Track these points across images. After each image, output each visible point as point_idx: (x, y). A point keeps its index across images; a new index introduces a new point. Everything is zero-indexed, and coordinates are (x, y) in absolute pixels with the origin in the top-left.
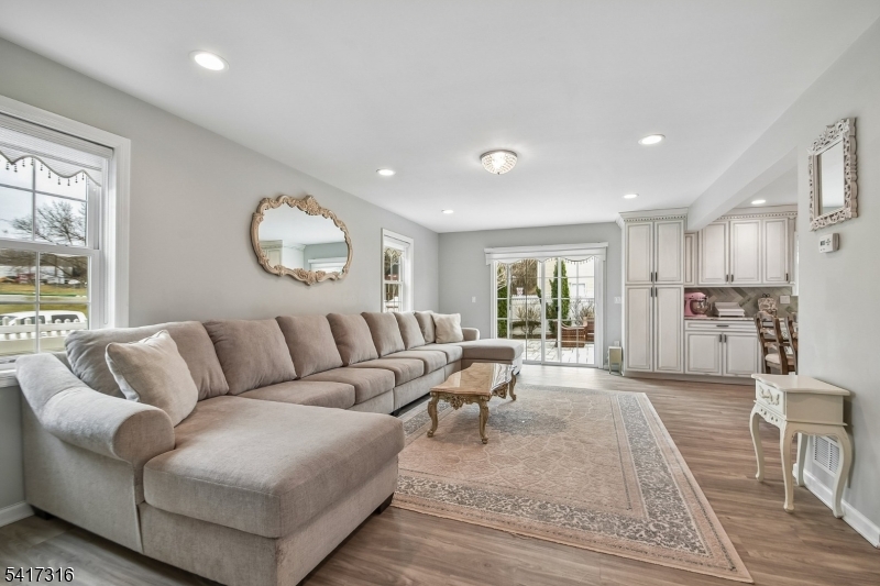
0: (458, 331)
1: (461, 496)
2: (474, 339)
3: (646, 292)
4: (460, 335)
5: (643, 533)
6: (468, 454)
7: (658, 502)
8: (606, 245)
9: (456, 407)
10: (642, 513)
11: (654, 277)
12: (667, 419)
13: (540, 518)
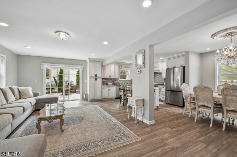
0: (31, 93)
1: (67, 153)
2: (38, 95)
3: (94, 79)
4: (33, 95)
5: (120, 139)
6: (59, 138)
7: (117, 130)
8: (83, 66)
9: (50, 122)
10: (116, 134)
11: (96, 75)
12: (105, 110)
13: (97, 147)
